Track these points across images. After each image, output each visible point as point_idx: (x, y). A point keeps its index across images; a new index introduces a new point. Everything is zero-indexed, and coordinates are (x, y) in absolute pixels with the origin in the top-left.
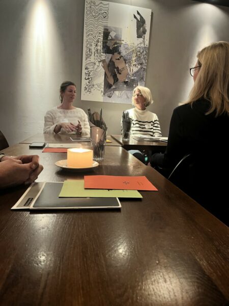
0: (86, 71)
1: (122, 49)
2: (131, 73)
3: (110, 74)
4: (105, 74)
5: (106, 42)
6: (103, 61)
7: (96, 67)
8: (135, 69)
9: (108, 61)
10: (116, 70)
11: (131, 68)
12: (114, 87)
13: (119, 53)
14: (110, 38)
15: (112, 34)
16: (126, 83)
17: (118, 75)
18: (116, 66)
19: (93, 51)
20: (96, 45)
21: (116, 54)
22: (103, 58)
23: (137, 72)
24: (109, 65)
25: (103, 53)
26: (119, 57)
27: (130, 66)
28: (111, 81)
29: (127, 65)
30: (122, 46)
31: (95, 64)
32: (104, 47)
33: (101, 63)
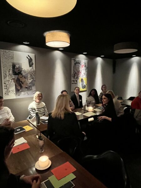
0: (5, 85)
1: (22, 72)
2: (28, 83)
3: (18, 85)
4: (16, 85)
5: (14, 70)
6: (14, 79)
7: (10, 82)
8: (30, 81)
9: (16, 79)
10: (21, 82)
11: (28, 81)
12: (21, 90)
13: (22, 74)
14: (16, 68)
15: (17, 66)
16: (26, 88)
17: (22, 85)
18: (21, 80)
19: (8, 74)
20: (9, 72)
21: (20, 75)
22: (13, 77)
23: (31, 82)
24: (17, 81)
25: (13, 75)
26: (21, 76)
27: (27, 80)
28: (19, 88)
29: (26, 80)
30: (23, 71)
31: (9, 81)
32: (13, 72)
33: (12, 80)
